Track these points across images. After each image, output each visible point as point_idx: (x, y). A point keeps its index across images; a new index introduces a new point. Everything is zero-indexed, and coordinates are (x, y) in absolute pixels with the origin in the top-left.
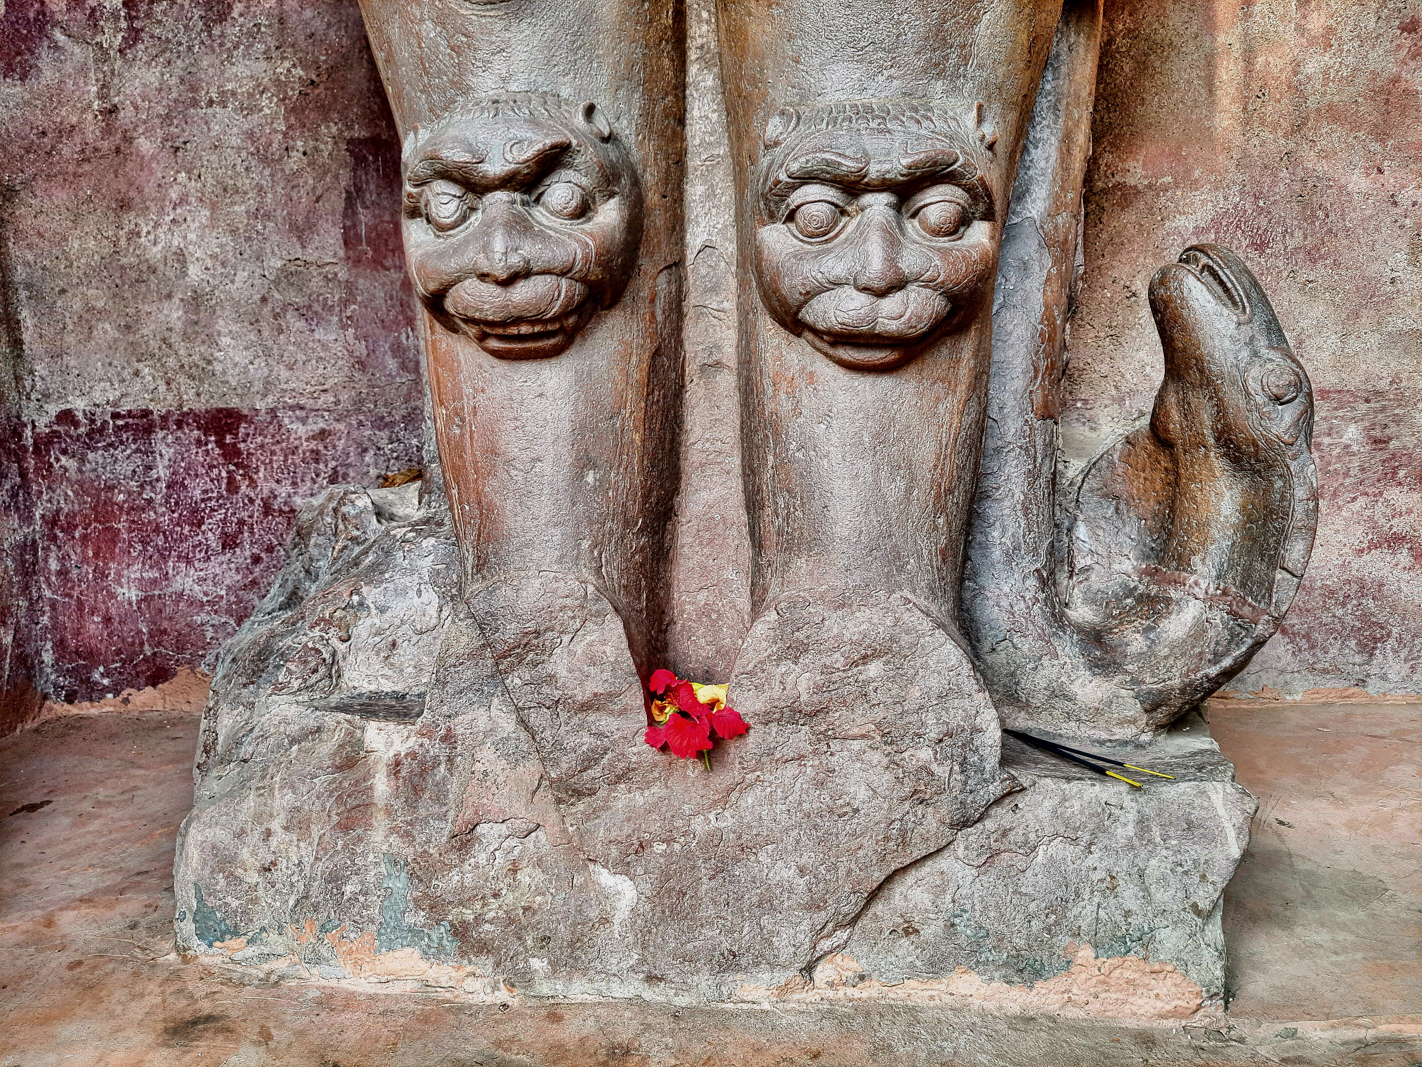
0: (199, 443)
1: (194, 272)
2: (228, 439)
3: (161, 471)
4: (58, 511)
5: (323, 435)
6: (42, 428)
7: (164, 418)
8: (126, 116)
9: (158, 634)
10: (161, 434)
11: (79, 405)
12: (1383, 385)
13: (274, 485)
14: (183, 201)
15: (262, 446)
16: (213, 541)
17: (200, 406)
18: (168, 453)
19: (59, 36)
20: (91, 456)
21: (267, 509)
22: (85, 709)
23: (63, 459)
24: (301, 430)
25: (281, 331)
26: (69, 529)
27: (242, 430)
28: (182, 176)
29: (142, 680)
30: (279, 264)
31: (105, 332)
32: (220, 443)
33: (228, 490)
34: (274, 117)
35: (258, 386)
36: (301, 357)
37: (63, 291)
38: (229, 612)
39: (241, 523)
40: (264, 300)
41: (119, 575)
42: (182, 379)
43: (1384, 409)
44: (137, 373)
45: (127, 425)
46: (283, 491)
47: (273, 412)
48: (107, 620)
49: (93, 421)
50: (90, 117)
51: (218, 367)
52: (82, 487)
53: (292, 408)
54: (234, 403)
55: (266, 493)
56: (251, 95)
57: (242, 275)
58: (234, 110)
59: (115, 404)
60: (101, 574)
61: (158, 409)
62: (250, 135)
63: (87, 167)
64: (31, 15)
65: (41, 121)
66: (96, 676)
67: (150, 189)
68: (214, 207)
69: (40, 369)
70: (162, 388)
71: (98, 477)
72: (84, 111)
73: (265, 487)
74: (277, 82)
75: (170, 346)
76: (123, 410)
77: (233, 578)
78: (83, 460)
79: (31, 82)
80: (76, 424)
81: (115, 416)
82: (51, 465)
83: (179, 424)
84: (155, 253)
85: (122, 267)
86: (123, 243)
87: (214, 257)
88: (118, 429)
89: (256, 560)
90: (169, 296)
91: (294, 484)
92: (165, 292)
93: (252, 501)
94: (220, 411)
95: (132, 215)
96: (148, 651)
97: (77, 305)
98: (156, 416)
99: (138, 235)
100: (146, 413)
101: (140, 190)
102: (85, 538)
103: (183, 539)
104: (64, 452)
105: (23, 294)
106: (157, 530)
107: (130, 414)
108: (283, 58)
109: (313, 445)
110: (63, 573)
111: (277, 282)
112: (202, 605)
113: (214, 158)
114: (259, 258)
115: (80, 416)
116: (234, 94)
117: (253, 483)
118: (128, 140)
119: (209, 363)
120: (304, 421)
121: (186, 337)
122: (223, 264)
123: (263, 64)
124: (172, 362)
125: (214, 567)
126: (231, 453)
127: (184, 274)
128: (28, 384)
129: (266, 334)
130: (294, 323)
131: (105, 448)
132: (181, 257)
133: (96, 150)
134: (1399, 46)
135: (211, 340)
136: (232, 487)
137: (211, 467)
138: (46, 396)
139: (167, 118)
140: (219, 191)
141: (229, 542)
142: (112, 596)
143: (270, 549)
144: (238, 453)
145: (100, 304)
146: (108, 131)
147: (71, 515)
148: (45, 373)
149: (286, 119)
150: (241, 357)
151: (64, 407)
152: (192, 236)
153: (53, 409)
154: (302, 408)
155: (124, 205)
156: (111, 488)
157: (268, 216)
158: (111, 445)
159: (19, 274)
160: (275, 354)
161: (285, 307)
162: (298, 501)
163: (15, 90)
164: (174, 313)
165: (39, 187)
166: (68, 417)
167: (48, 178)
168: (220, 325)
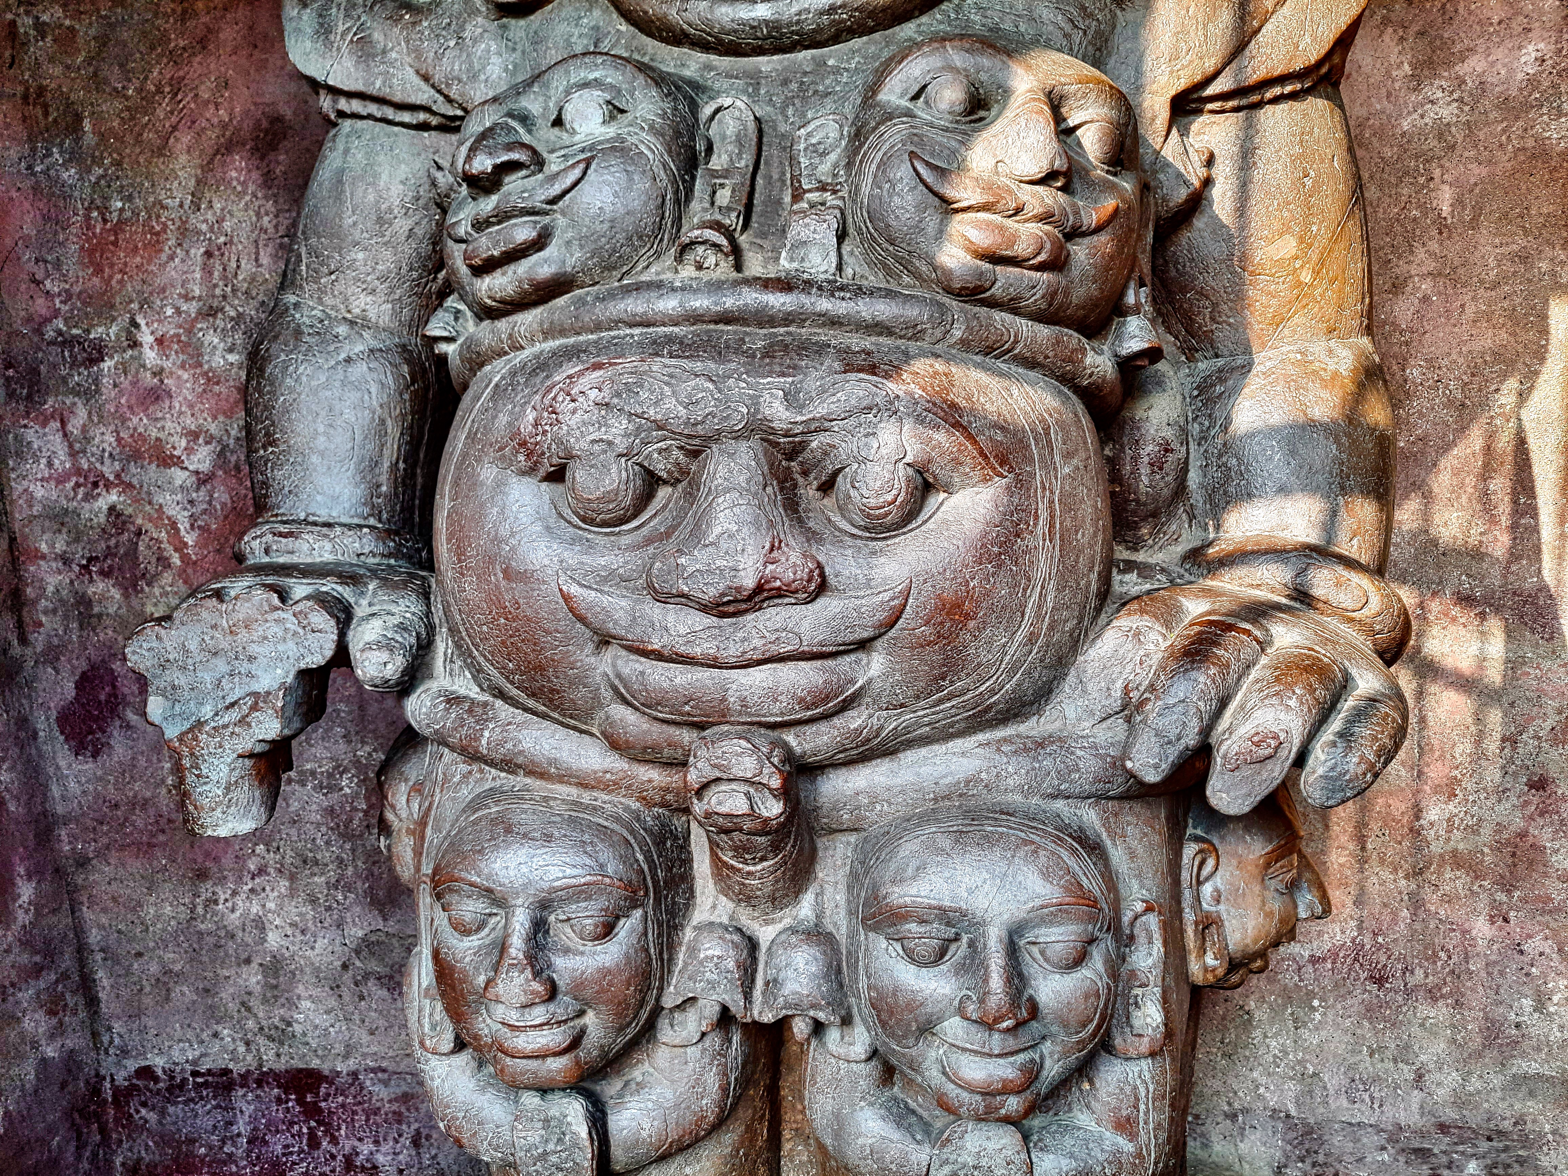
0: (279, 1101)
1: (273, 940)
2: (309, 1098)
3: (242, 1126)
4: (139, 1160)
5: (406, 1096)
6: (121, 1078)
7: (245, 1077)
10: (241, 1092)
11: (159, 1062)
12: (1507, 1125)
13: (357, 1143)
14: (262, 871)
15: (343, 1106)
17: (281, 1066)
18: (248, 1110)
20: (171, 1109)
21: (349, 1165)
23: (143, 1111)
24: (382, 1092)
25: (362, 998)
27: (323, 1091)
28: (260, 849)
30: (360, 934)
31: (183, 994)
32: (300, 1101)
33: (309, 1145)
34: (355, 796)
35: (339, 1048)
37: (139, 955)
40: (345, 967)
42: (261, 1040)
43: (1506, 1149)
44: (216, 1035)
45: (206, 1085)
46: (365, 1149)
47: (354, 1074)
49: (172, 1078)
50: (164, 791)
51: (298, 1028)
52: (162, 1140)
53: (374, 1070)
54: (315, 1063)
55: (347, 1150)
56: (330, 775)
57: (321, 943)
58: (314, 788)
59: (195, 1062)
61: (237, 1068)
62: (330, 811)
63: (162, 838)
64: (103, 698)
65: (111, 793)
67: (227, 861)
68: (292, 878)
69: (118, 1027)
70: (242, 1049)
71: (179, 1130)
72: (157, 786)
73: (347, 1145)
74: (357, 763)
75: (249, 1009)
76: (203, 1069)
78: (163, 1113)
79: (104, 760)
80: (156, 1080)
81: (195, 1074)
82: (131, 1116)
83: (259, 1083)
84: (233, 919)
85: (200, 933)
86: (200, 910)
87: (293, 925)
88: (197, 1086)
90: (248, 961)
91: (376, 1142)
92: (244, 956)
93: (333, 1157)
94: (300, 1071)
95: (209, 884)
97: (154, 968)
98: (235, 1075)
99: (216, 902)
100: (226, 1072)
101: (217, 861)
104: (144, 1104)
105: (99, 957)
107: (209, 1072)
108: (363, 743)
109: (395, 1107)
111: (358, 952)
113: (293, 832)
114: (340, 925)
115: (160, 1072)
116: (313, 773)
117: (334, 1141)
119: (289, 1024)
120: (386, 1083)
121: (265, 1001)
122: (303, 932)
123: (342, 746)
124: (251, 1023)
126: (312, 1111)
127: (264, 940)
128: (106, 1039)
129: (347, 998)
130: (376, 991)
131: (186, 1103)
132: (260, 924)
134: (1526, 803)
135: (292, 1004)
136: (314, 1143)
137: (292, 1124)
138: (125, 1052)
140: (298, 862)
144: (320, 1111)
145: (177, 967)
148: (123, 1031)
149: (367, 798)
150: (323, 1020)
151: (144, 1063)
152: (271, 905)
153: (132, 1065)
154: (384, 1071)
155: (202, 875)
156: (192, 1141)
157: (348, 888)
158: (192, 1100)
159: (94, 937)
160: (356, 1017)
161: (366, 976)
162: (380, 1159)
163: (87, 766)
164: (253, 978)
165: (114, 856)
166: (146, 1072)
167: (122, 848)
168: (300, 989)
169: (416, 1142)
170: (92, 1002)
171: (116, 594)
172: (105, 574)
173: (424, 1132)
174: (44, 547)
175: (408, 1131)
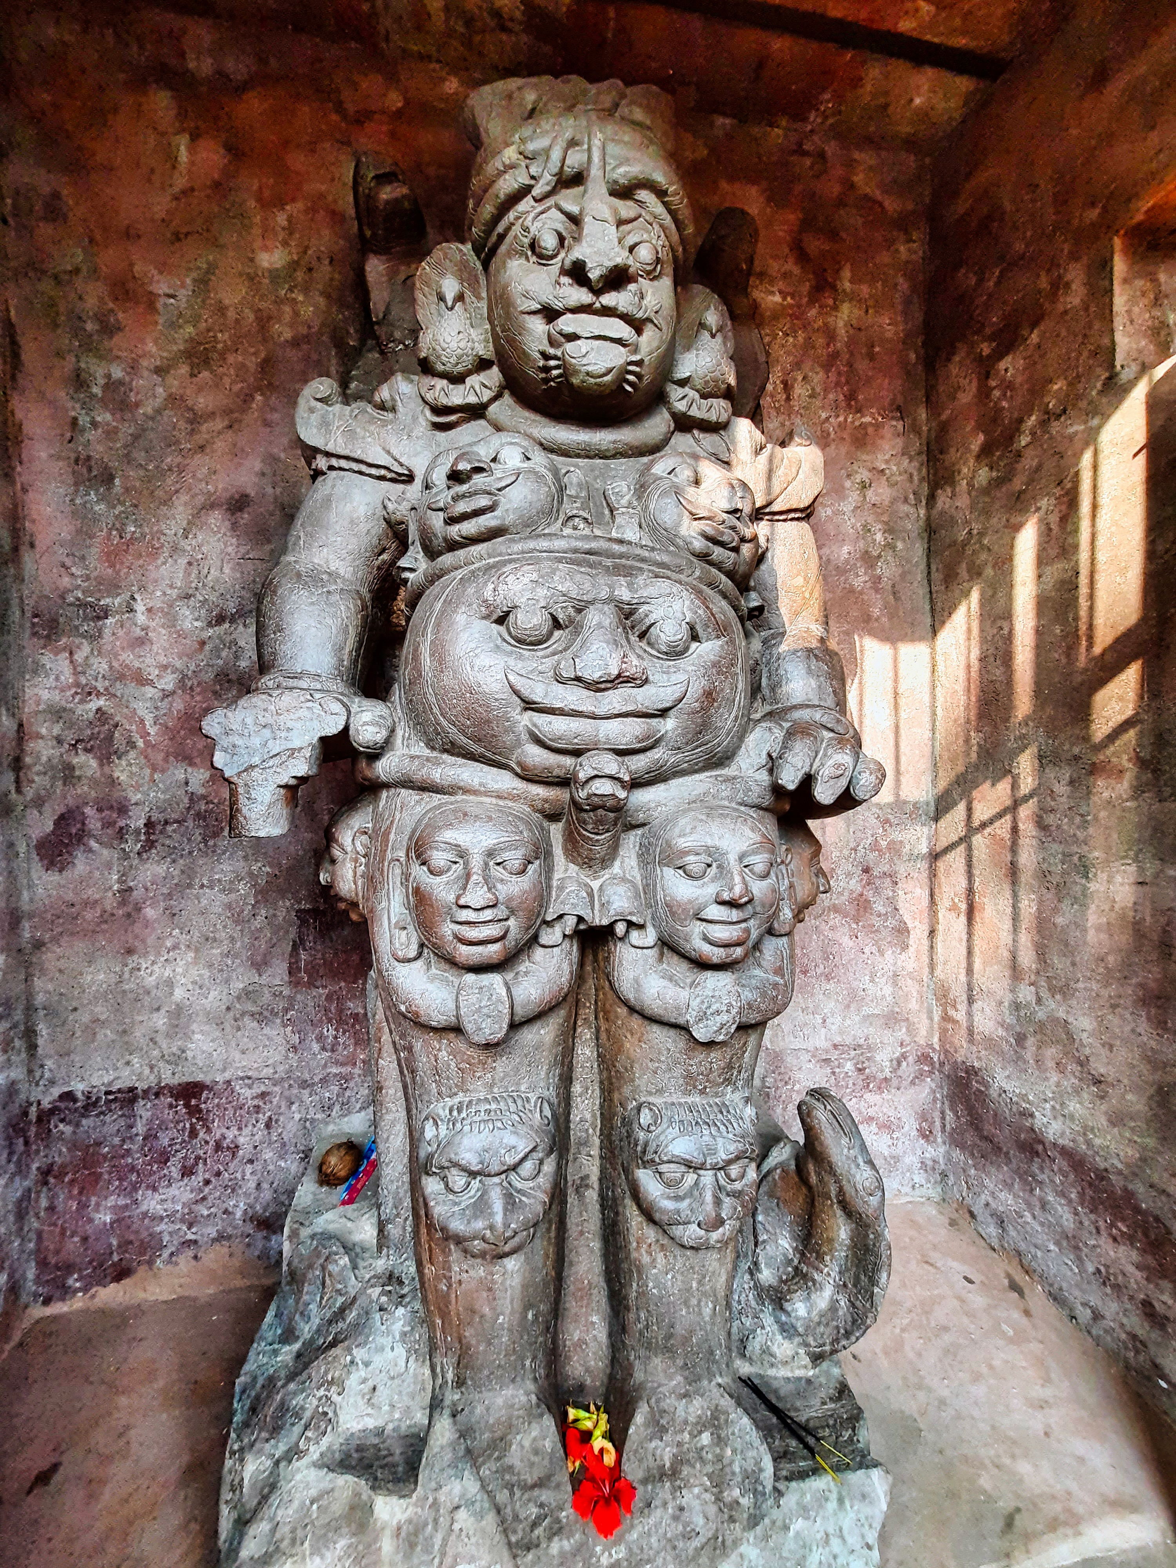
0: (171, 1106)
1: (179, 994)
2: (193, 1102)
3: (140, 1128)
4: (52, 1164)
5: (263, 1095)
6: (46, 1104)
7: (146, 1092)
8: (137, 894)
9: (125, 1244)
10: (142, 1103)
11: (79, 1087)
13: (224, 1130)
14: (175, 947)
15: (218, 1105)
16: (175, 1172)
17: (175, 1081)
18: (147, 1115)
19: (93, 844)
20: (84, 1122)
21: (218, 1147)
22: (58, 1308)
23: (61, 1126)
24: (247, 1093)
25: (239, 1029)
26: (60, 1177)
27: (204, 1095)
28: (176, 932)
29: (109, 1279)
30: (241, 986)
31: (106, 1036)
32: (187, 1105)
33: (190, 1137)
34: (247, 896)
35: (219, 1065)
36: (251, 1045)
37: (75, 1009)
38: (182, 1221)
39: (198, 1158)
40: (228, 1009)
41: (98, 1205)
42: (161, 1064)
44: (128, 1063)
45: (115, 1100)
46: (230, 1134)
47: (228, 1082)
48: (85, 1239)
49: (89, 1098)
50: (110, 894)
51: (190, 1054)
52: (74, 1146)
53: (242, 1079)
54: (200, 1077)
55: (218, 1136)
56: (231, 882)
57: (213, 994)
58: (220, 891)
59: (109, 1085)
60: (83, 1206)
61: (141, 1086)
62: (229, 906)
63: (105, 926)
64: (74, 831)
65: (70, 896)
66: (70, 1282)
67: (151, 941)
68: (197, 950)
69: (49, 1063)
70: (147, 1071)
71: (89, 1137)
72: (106, 890)
73: (218, 1133)
74: (251, 874)
75: (155, 1043)
76: (114, 1089)
77: (189, 1196)
78: (78, 1125)
79: (68, 874)
80: (75, 1100)
81: (108, 1093)
82: (50, 1130)
83: (157, 1095)
84: (150, 981)
85: (124, 992)
86: (126, 976)
87: (194, 983)
88: (108, 1102)
89: (207, 1182)
90: (158, 1009)
91: (240, 1129)
92: (155, 1007)
93: (207, 1142)
94: (188, 1084)
95: (135, 957)
96: (116, 1258)
97: (86, 1019)
98: (139, 1091)
99: (139, 969)
100: (132, 1089)
101: (143, 941)
102: (72, 1181)
103: (152, 1173)
104: (62, 1121)
105: (42, 1013)
106: (132, 1169)
107: (119, 1091)
108: (257, 861)
109: (256, 1102)
110: (51, 1209)
111: (239, 998)
112: (162, 1218)
113: (201, 920)
114: (227, 981)
115: (79, 1095)
116: (219, 880)
117: (209, 1130)
118: (139, 910)
119: (183, 1052)
120: (250, 1087)
121: (168, 1036)
122: (201, 987)
123: (242, 863)
124: (156, 1053)
125: (174, 1191)
126: (194, 1111)
127: (172, 994)
128: (38, 1075)
129: (228, 1030)
130: (249, 1023)
131: (97, 1116)
132: (170, 984)
133: (113, 915)
135: (188, 1037)
136: (193, 1134)
137: (178, 1122)
138: (52, 1082)
139: (170, 896)
140: (202, 940)
141: (187, 1172)
142: (91, 1220)
143: (218, 1174)
144: (200, 1111)
145: (104, 1017)
146: (123, 903)
147: (63, 1166)
148: (53, 1067)
149: (255, 896)
150: (208, 1047)
151: (66, 1089)
153: (56, 1092)
154: (249, 1078)
155: (130, 951)
156: (98, 1144)
157: (236, 956)
158: (102, 1113)
159: (40, 999)
160: (233, 1044)
161: (243, 1014)
162: (241, 1140)
163: (53, 877)
164: (160, 1021)
165: (64, 940)
166: (69, 1096)
167: (72, 934)
168: (194, 1027)
169: (268, 1126)
170: (32, 1047)
171: (94, 763)
172: (86, 750)
173: (274, 1118)
174: (44, 731)
175: (263, 1118)
